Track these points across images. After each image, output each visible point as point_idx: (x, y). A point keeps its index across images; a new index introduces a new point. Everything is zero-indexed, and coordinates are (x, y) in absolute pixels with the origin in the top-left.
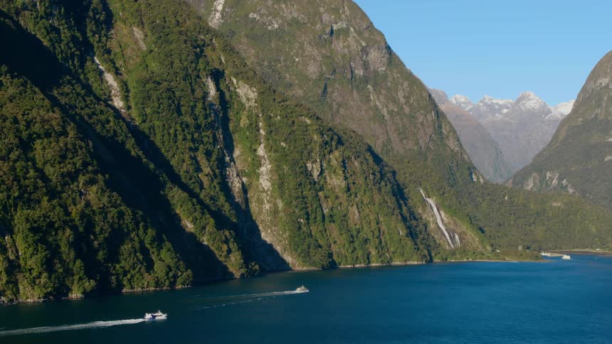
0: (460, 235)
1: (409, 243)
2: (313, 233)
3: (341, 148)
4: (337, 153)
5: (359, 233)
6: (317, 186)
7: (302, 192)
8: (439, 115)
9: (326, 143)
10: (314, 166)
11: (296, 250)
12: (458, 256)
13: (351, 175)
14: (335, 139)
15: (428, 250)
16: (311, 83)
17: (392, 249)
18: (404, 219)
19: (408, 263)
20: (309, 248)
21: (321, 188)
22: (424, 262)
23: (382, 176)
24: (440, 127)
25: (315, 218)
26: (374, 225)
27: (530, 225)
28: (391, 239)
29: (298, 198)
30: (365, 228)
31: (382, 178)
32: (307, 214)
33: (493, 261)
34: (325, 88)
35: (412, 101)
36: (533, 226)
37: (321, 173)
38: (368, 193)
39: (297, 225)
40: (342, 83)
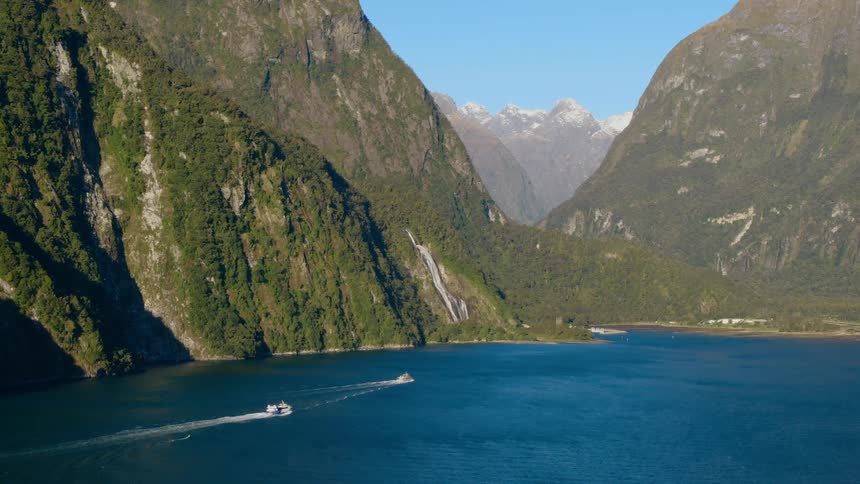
0: (468, 302)
1: (388, 315)
2: (231, 300)
3: (281, 164)
4: (272, 172)
5: (307, 299)
6: (239, 225)
7: (213, 233)
8: (440, 122)
9: (255, 155)
10: (235, 192)
11: (201, 328)
12: (464, 334)
13: (296, 207)
14: (268, 149)
15: (419, 326)
16: (245, 69)
17: (361, 325)
18: (381, 277)
19: (386, 346)
20: (223, 324)
21: (245, 227)
22: (411, 346)
23: (347, 210)
24: (441, 139)
25: (235, 276)
26: (331, 287)
27: (573, 287)
28: (359, 308)
29: (206, 242)
30: (318, 292)
31: (346, 213)
32: (222, 268)
33: (518, 342)
34: (268, 78)
35: (399, 100)
36: (577, 288)
37: (247, 201)
38: (322, 236)
39: (204, 287)
40: (294, 71)
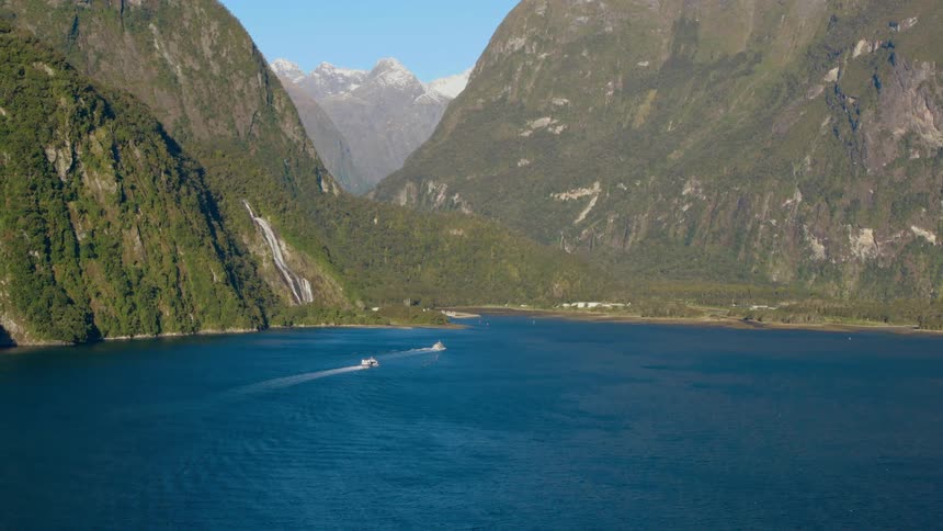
0: (312, 282)
1: (230, 295)
2: (57, 278)
3: (110, 123)
4: (102, 133)
5: (141, 277)
6: (66, 192)
7: (37, 201)
8: (270, 80)
9: (84, 113)
10: (61, 155)
11: (24, 309)
12: (310, 318)
13: (128, 173)
14: (98, 107)
15: (261, 308)
16: (49, 14)
17: (200, 307)
18: (220, 253)
19: (228, 331)
20: (50, 305)
21: (72, 195)
22: (255, 330)
23: (183, 178)
24: (270, 100)
25: (62, 250)
26: (167, 262)
27: (414, 266)
28: (198, 287)
29: (30, 211)
30: (153, 269)
31: (181, 182)
32: (47, 241)
33: (370, 327)
34: (76, 25)
35: (224, 55)
36: (419, 267)
37: (73, 168)
38: (157, 206)
39: (27, 263)
40: (105, 17)
